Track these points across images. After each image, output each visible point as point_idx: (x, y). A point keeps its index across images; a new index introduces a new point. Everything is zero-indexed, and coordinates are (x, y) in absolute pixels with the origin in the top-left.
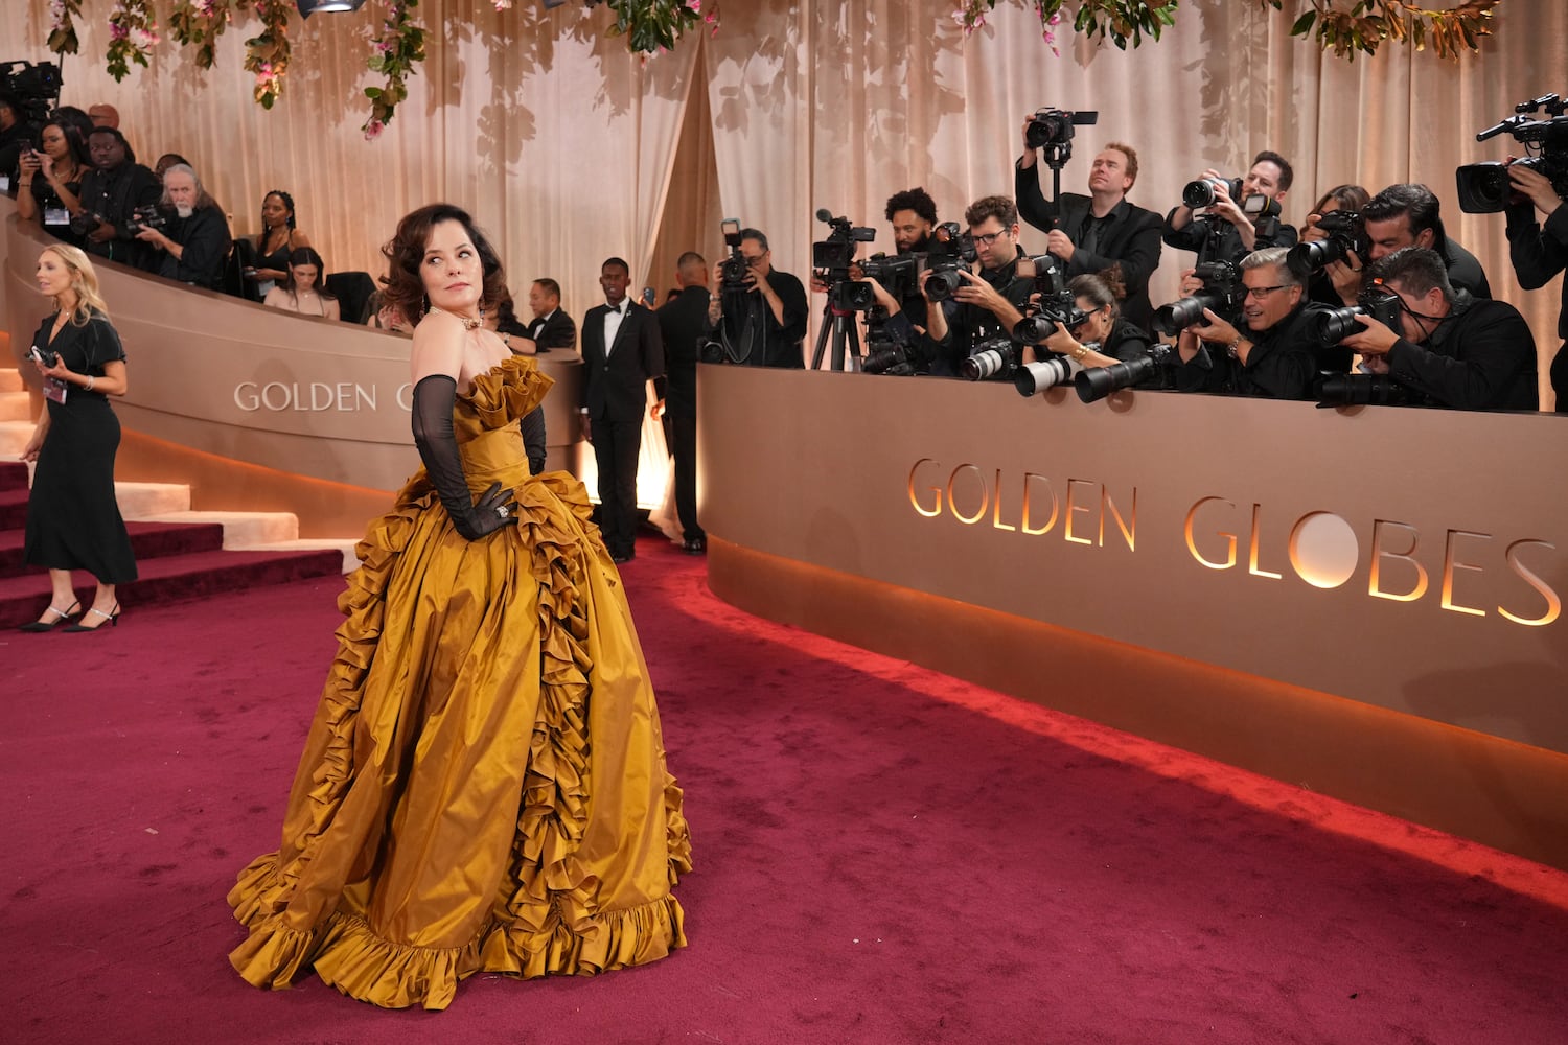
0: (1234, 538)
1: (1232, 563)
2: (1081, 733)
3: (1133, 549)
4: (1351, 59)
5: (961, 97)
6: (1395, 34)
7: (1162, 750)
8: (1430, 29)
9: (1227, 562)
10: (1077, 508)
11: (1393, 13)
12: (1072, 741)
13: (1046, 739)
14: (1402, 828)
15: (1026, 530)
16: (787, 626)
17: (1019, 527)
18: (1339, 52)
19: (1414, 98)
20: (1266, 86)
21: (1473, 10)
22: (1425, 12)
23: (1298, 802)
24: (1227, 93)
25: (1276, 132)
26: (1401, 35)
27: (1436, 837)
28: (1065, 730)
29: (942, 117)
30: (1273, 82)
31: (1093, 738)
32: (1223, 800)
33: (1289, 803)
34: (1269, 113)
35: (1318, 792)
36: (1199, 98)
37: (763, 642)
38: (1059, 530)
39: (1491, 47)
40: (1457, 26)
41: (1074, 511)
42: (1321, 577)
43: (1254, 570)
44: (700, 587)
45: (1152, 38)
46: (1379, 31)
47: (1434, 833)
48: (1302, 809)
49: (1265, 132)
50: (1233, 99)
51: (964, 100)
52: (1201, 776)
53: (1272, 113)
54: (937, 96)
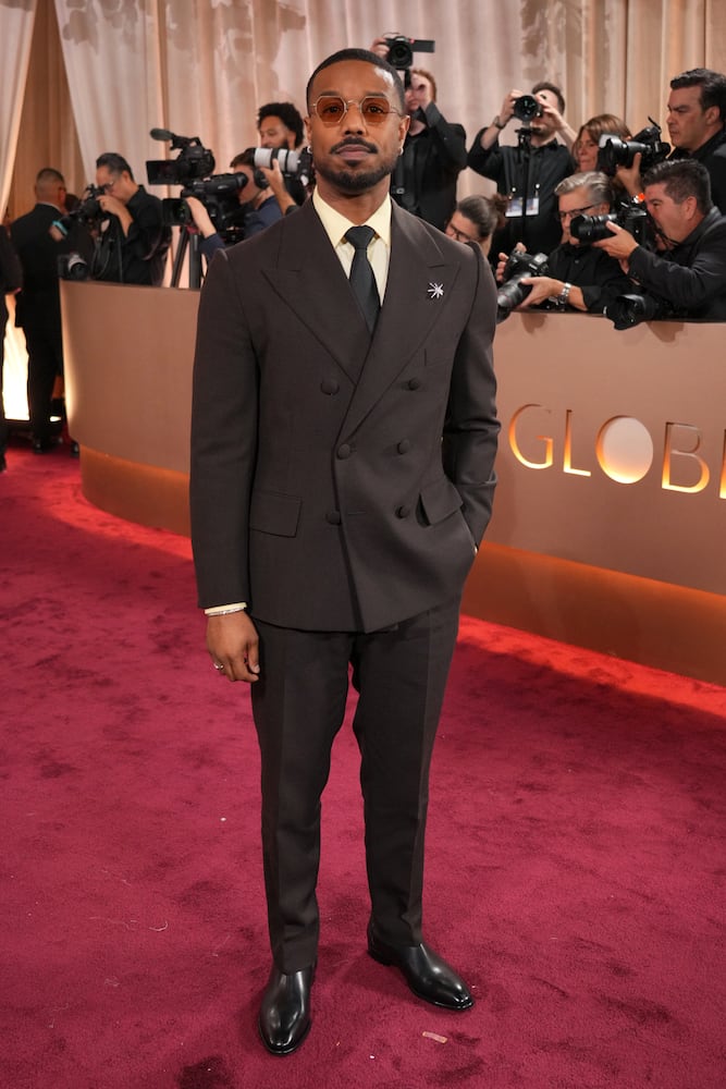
0: (550, 441)
1: (549, 463)
5: (300, 14)
7: (494, 628)
9: (544, 462)
14: (689, 685)
16: (158, 530)
19: (709, 26)
20: (580, 11)
23: (606, 669)
24: (543, 15)
25: (591, 55)
27: (715, 691)
29: (283, 34)
30: (587, 8)
32: (544, 670)
33: (598, 670)
34: (584, 37)
35: (623, 659)
36: (520, 20)
37: (137, 547)
42: (624, 475)
43: (567, 469)
44: (75, 494)
47: (716, 688)
48: (609, 675)
49: (580, 55)
50: (550, 22)
51: (303, 19)
52: (527, 651)
53: (586, 38)
54: (278, 13)
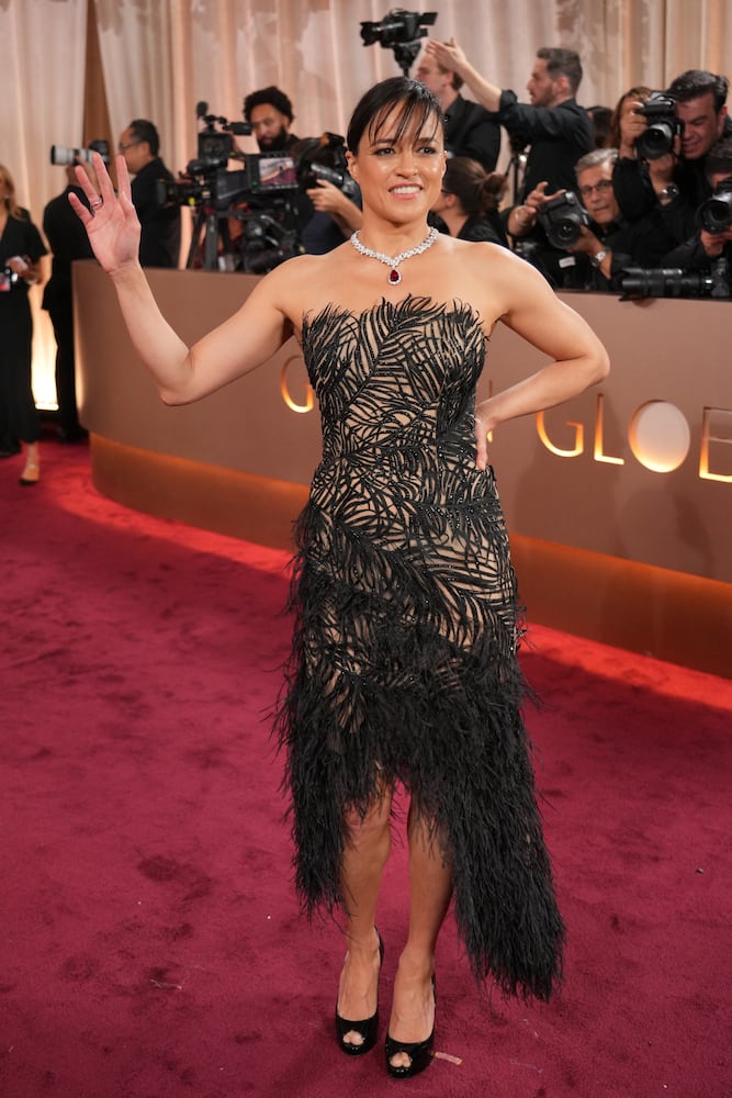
0: (580, 427)
1: (579, 450)
9: (573, 449)
23: (641, 670)
25: (628, 31)
29: (311, 14)
32: (575, 671)
33: (633, 671)
34: (621, 12)
35: (658, 659)
37: (147, 538)
42: (659, 461)
43: (599, 456)
44: (85, 485)
48: (644, 676)
52: (555, 650)
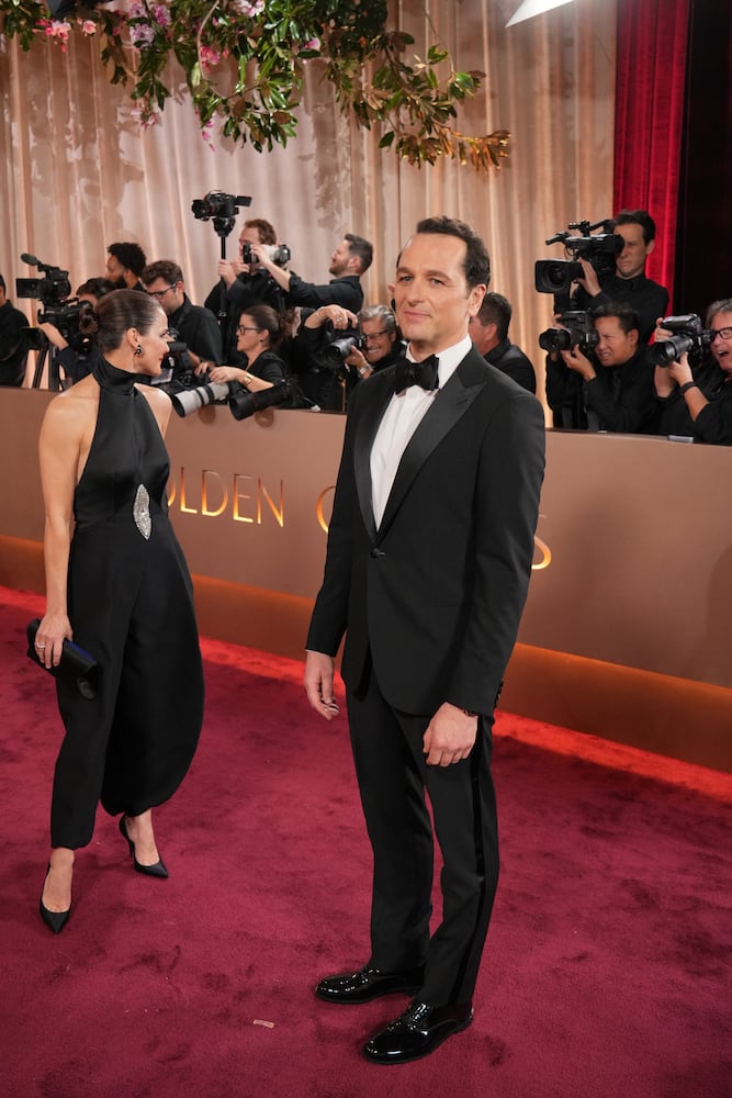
2: (250, 660)
3: (282, 524)
4: (420, 167)
5: (140, 169)
6: (447, 152)
8: (469, 150)
10: (241, 496)
11: (445, 136)
12: (243, 667)
13: (225, 668)
15: (205, 512)
16: (22, 591)
17: (200, 511)
18: (412, 162)
19: (460, 197)
20: (364, 179)
21: (495, 140)
22: (465, 138)
24: (333, 178)
26: (450, 153)
28: (239, 659)
29: (127, 184)
30: (369, 177)
31: (259, 663)
36: (313, 181)
38: (229, 512)
39: (507, 164)
40: (486, 150)
41: (240, 499)
45: (281, 146)
46: (436, 149)
49: (364, 211)
50: (339, 184)
51: (142, 173)
53: (369, 198)
54: (122, 168)
